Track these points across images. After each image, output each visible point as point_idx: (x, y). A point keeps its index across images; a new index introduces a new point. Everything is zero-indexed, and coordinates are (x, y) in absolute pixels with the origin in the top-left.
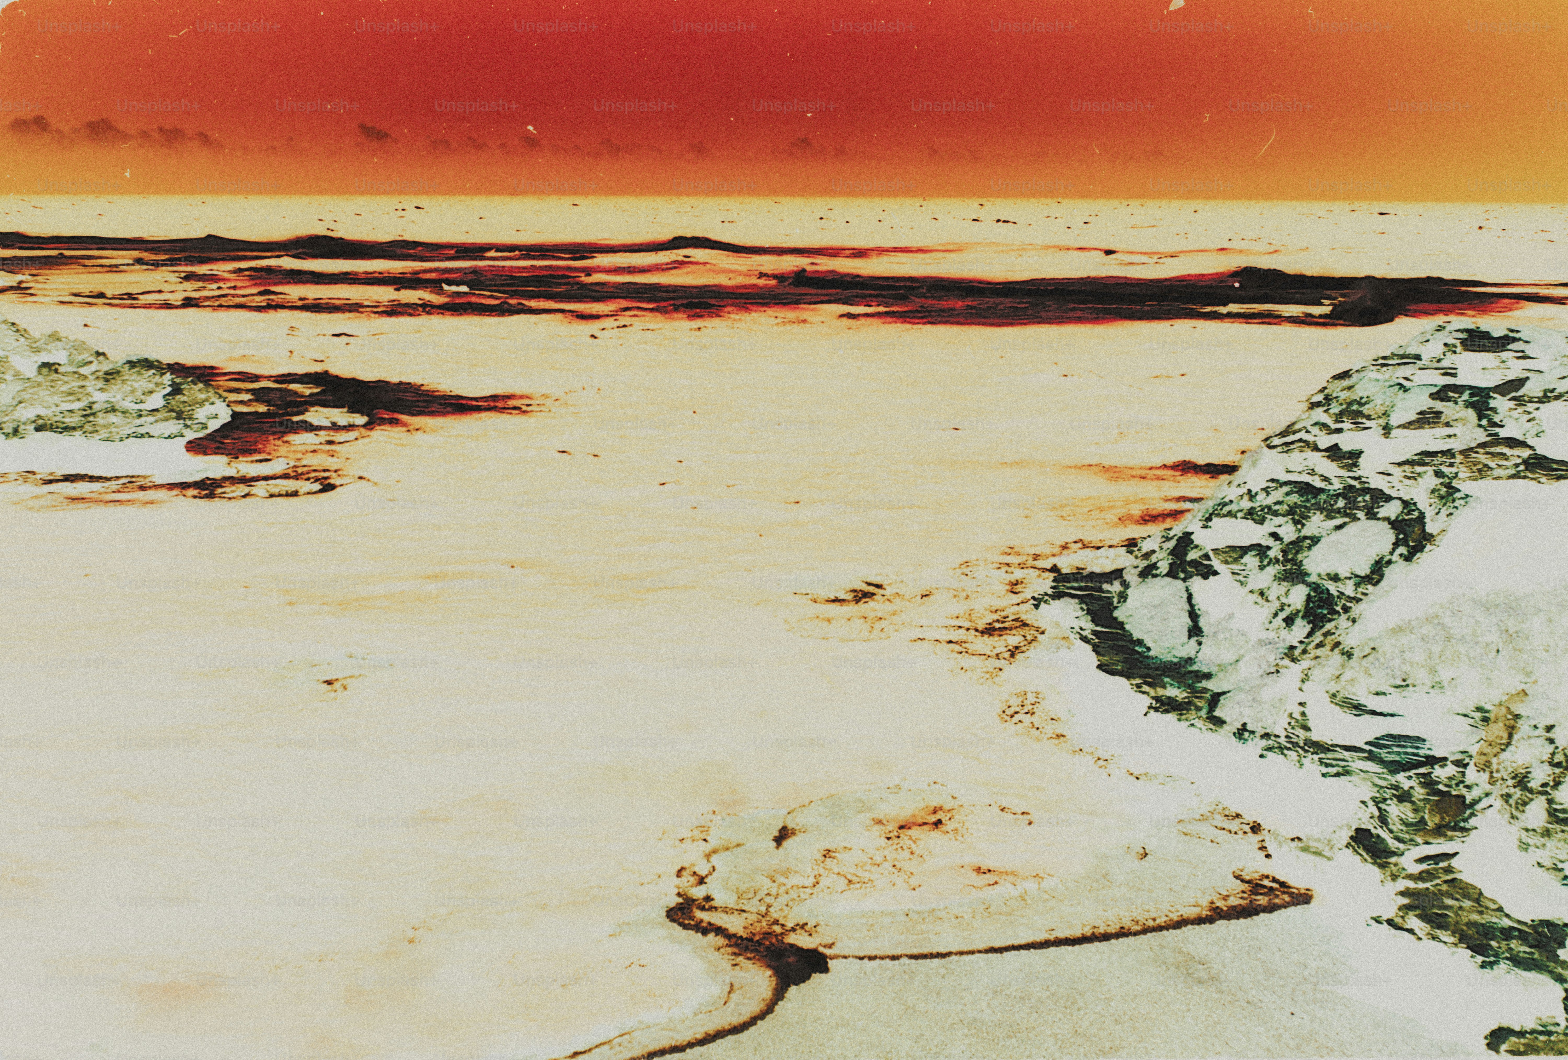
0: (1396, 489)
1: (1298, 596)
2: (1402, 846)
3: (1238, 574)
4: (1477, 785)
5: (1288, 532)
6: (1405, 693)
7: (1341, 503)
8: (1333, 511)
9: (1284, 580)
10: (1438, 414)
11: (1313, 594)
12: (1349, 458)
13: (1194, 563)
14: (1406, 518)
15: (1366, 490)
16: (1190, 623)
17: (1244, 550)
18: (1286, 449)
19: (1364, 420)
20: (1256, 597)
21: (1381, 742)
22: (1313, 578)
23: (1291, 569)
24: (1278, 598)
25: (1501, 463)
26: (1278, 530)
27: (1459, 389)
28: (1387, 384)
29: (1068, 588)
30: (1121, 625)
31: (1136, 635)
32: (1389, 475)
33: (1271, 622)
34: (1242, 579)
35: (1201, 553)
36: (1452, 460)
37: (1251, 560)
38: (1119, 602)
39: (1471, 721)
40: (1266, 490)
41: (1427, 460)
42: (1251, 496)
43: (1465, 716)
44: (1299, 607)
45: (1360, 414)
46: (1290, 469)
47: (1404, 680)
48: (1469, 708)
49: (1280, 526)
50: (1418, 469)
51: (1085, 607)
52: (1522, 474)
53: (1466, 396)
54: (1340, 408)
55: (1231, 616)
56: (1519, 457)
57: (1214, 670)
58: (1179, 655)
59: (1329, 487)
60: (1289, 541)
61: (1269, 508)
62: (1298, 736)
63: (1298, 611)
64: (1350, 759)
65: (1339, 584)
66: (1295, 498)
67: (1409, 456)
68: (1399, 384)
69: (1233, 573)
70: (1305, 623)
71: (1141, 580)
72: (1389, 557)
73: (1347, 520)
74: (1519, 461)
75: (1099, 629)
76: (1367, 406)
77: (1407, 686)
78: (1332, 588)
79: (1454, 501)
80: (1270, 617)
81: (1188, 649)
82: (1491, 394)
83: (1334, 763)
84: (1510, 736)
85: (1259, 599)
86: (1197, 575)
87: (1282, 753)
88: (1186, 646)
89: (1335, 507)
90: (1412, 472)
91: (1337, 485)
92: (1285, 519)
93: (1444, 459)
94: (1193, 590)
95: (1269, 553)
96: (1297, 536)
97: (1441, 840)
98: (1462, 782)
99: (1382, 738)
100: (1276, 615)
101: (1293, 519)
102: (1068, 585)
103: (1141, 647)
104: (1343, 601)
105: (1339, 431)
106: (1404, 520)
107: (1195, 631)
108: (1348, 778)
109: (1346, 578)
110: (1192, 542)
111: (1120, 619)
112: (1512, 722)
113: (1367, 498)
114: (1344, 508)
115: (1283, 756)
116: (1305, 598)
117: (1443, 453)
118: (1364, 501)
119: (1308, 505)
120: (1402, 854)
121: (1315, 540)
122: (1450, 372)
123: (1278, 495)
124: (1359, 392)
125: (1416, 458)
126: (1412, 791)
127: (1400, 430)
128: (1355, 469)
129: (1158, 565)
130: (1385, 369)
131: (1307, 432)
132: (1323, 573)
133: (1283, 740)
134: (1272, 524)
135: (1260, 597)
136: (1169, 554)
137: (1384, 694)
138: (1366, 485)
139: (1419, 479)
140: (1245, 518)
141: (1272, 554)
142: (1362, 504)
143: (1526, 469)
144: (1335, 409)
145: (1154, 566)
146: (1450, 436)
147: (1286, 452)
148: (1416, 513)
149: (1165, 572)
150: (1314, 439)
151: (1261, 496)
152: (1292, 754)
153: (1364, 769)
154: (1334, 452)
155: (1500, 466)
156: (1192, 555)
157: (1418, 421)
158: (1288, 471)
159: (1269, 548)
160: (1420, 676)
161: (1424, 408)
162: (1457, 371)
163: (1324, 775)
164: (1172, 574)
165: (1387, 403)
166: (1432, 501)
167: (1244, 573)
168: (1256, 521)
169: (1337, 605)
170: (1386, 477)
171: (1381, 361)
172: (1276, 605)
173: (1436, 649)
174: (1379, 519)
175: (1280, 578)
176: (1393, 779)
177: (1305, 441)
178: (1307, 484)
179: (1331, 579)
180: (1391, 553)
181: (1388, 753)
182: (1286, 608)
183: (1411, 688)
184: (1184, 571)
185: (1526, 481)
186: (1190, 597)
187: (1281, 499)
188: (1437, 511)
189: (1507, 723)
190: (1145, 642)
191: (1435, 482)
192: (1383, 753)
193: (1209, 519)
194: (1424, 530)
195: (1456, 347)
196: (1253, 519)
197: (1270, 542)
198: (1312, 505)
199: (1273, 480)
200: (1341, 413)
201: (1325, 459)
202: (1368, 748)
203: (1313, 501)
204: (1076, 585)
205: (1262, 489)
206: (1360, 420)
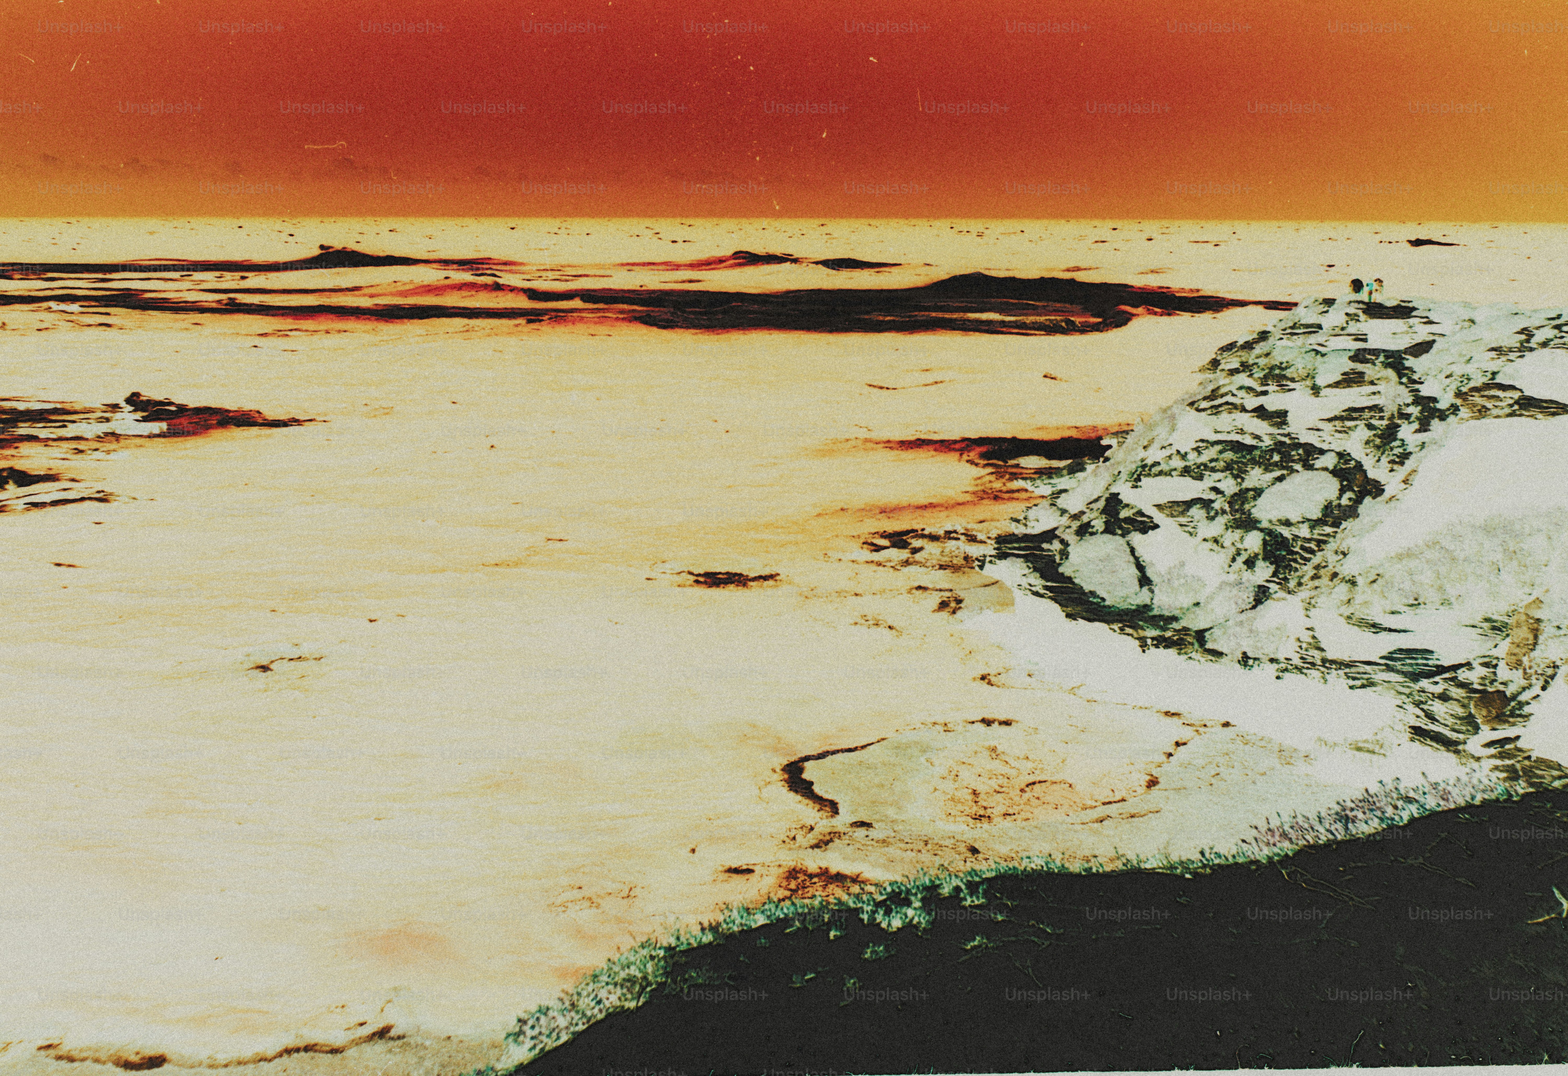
0: (1327, 442)
1: (1253, 541)
2: (1461, 737)
3: (1185, 525)
4: (1511, 681)
5: (1229, 486)
6: (1418, 611)
7: (1276, 458)
8: (1270, 465)
9: (1237, 528)
10: (1361, 374)
11: (1267, 538)
12: (1278, 417)
13: (1127, 520)
14: (1344, 467)
15: (1299, 445)
16: (1139, 574)
17: (1189, 504)
18: (1214, 411)
19: (1289, 383)
20: (1210, 545)
21: (1395, 656)
22: (1265, 524)
23: (1240, 518)
24: (1233, 544)
25: (1497, 404)
26: (1218, 485)
27: (1376, 352)
28: (1304, 350)
29: (1010, 549)
30: (1070, 579)
31: (1087, 588)
32: (1318, 430)
33: (1230, 566)
34: (1192, 530)
35: (1134, 511)
36: (1382, 414)
37: (1197, 512)
38: (1061, 559)
39: (1480, 631)
40: (1197, 450)
41: (1354, 415)
42: (1184, 457)
43: (1473, 626)
44: (1257, 551)
45: (1284, 377)
46: (1219, 430)
47: (1416, 599)
48: (1477, 619)
49: (1219, 481)
50: (1349, 424)
51: (1031, 566)
52: (1518, 413)
53: (1382, 358)
54: (1264, 373)
55: (1183, 564)
56: (1511, 398)
57: (1177, 613)
58: (1135, 603)
59: (1260, 444)
60: (1232, 493)
61: (1205, 465)
62: (1313, 657)
63: (1256, 555)
64: (1371, 672)
65: (1293, 528)
66: (1229, 455)
67: (1337, 413)
68: (1314, 350)
69: (1181, 525)
70: (1268, 564)
71: (1079, 538)
72: (1338, 502)
73: (1285, 472)
74: (1511, 402)
75: (1049, 584)
76: (1288, 370)
77: (1419, 604)
78: (1286, 532)
79: (1392, 449)
80: (1228, 561)
81: (1143, 597)
82: (1403, 356)
83: (1358, 676)
84: (1536, 637)
85: (1215, 546)
86: (1135, 530)
87: (1302, 673)
88: (1140, 594)
89: (1272, 461)
90: (1343, 427)
91: (1268, 442)
92: (1224, 474)
93: (1372, 413)
94: (1135, 544)
95: (1213, 505)
96: (1239, 488)
97: (1506, 726)
98: (1496, 680)
99: (1395, 652)
100: (1234, 560)
101: (1232, 474)
102: (1010, 546)
103: (1094, 598)
104: (1299, 543)
105: (1265, 393)
106: (1341, 469)
107: (1145, 581)
108: (1374, 689)
109: (1298, 522)
110: (1121, 502)
111: (1067, 574)
112: (1536, 625)
113: (1301, 451)
114: (1281, 461)
115: (1303, 676)
116: (1261, 542)
117: (1372, 408)
118: (1299, 454)
119: (1244, 460)
120: (1465, 743)
121: (1258, 492)
122: (1361, 338)
123: (1212, 452)
124: (1278, 357)
125: (1343, 414)
126: (1447, 692)
127: (1328, 390)
128: (1284, 427)
129: (1092, 523)
130: (1295, 337)
131: (1233, 395)
132: (1274, 520)
133: (1297, 661)
134: (1210, 480)
135: (1215, 545)
136: (1101, 513)
137: (1400, 613)
138: (1296, 441)
139: (1350, 432)
140: (1182, 475)
141: (1216, 506)
142: (1297, 457)
143: (1521, 408)
144: (1259, 374)
145: (1088, 525)
146: (1374, 393)
147: (1215, 414)
148: (1353, 463)
149: (1101, 529)
150: (1241, 401)
151: (1192, 457)
152: (1314, 673)
153: (1386, 679)
154: (1261, 412)
155: (1496, 407)
156: (1124, 514)
157: (1344, 380)
158: (1216, 432)
159: (1212, 501)
160: (1430, 595)
161: (1347, 370)
162: (1368, 337)
163: (1351, 687)
164: (1109, 530)
165: (1309, 367)
166: (1368, 451)
167: (1192, 524)
168: (1194, 478)
169: (1294, 547)
170: (1316, 432)
171: (1289, 331)
172: (1233, 550)
173: (1443, 570)
174: (1316, 469)
175: (1231, 526)
176: (1417, 686)
177: (1232, 404)
178: (1238, 442)
179: (1284, 524)
180: (1340, 498)
181: (1403, 665)
182: (1243, 552)
183: (1422, 606)
184: (1121, 528)
185: (1523, 418)
186: (1133, 551)
187: (1215, 457)
188: (1377, 458)
189: (1530, 626)
190: (1098, 593)
191: (1368, 434)
192: (1398, 665)
193: (1138, 479)
194: (1366, 476)
195: (1358, 316)
196: (1191, 476)
197: (1212, 496)
198: (1248, 460)
199: (1202, 441)
200: (1266, 377)
201: (1255, 419)
202: (1383, 661)
203: (1248, 457)
204: (1016, 545)
205: (1193, 449)
206: (1284, 383)
